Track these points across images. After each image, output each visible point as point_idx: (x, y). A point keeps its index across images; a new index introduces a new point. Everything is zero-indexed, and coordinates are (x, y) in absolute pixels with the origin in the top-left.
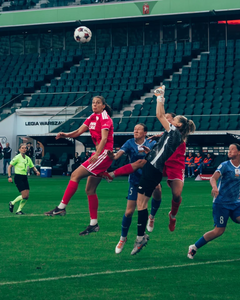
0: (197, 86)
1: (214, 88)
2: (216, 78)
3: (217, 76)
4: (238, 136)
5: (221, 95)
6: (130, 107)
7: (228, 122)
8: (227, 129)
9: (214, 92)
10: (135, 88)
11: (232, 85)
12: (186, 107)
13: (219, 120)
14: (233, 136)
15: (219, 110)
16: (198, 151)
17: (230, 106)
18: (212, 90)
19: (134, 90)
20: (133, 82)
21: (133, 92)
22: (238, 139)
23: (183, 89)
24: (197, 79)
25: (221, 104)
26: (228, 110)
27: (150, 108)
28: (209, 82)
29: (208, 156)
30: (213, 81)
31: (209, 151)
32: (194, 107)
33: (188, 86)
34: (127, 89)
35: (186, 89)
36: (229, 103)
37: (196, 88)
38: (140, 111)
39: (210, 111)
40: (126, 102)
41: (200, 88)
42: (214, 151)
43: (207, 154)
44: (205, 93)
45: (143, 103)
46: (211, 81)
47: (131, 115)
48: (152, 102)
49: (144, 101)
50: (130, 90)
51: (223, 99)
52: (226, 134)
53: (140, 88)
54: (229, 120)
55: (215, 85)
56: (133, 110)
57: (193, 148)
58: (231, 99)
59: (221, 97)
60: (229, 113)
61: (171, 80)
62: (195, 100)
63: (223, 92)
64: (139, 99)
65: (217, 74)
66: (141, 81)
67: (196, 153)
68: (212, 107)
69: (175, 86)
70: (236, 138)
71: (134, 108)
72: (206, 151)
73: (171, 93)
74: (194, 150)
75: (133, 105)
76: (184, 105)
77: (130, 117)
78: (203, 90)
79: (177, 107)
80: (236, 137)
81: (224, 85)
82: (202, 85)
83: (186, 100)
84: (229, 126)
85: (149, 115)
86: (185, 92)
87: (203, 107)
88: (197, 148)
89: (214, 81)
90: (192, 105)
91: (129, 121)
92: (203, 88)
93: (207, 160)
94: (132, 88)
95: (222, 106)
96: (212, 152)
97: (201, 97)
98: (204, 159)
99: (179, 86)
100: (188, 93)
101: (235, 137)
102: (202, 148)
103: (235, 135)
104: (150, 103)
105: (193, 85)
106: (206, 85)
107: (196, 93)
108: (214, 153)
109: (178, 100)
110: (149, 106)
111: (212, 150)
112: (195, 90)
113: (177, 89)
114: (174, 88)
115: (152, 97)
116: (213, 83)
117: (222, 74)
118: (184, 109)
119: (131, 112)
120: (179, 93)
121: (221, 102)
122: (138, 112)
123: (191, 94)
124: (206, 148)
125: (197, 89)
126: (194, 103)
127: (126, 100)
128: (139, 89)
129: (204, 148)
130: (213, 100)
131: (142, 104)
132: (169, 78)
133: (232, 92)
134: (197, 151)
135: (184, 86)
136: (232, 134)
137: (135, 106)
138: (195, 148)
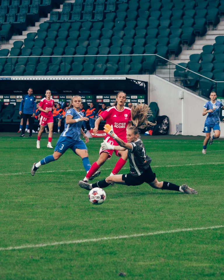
0: (93, 18)
1: (114, 21)
2: (117, 8)
3: (119, 6)
4: (141, 82)
5: (123, 29)
6: (9, 44)
7: (129, 63)
8: (128, 74)
9: (114, 26)
10: (16, 20)
11: (138, 17)
12: (78, 45)
13: (119, 61)
14: (135, 81)
15: (119, 49)
16: (91, 101)
17: (134, 44)
18: (112, 24)
19: (14, 23)
20: (13, 12)
21: (13, 25)
22: (140, 85)
23: (76, 21)
24: (94, 9)
25: (121, 41)
26: (129, 49)
27: (34, 46)
28: (108, 13)
29: (103, 107)
30: (113, 12)
31: (105, 101)
32: (89, 45)
33: (81, 18)
34: (5, 21)
35: (79, 22)
36: (132, 41)
37: (93, 20)
38: (21, 50)
39: (108, 49)
40: (4, 38)
41: (97, 20)
42: (111, 101)
43: (101, 104)
44: (103, 27)
45: (25, 40)
46: (111, 12)
47: (9, 54)
48: (36, 38)
49: (26, 37)
50: (9, 23)
51: (124, 35)
52: (125, 79)
53: (22, 20)
54: (131, 61)
55: (116, 17)
56: (12, 49)
57: (84, 97)
58: (135, 35)
59: (122, 33)
60: (132, 52)
61: (60, 10)
62: (90, 36)
63: (125, 26)
64: (21, 34)
65: (119, 4)
66: (24, 11)
67: (88, 103)
68: (110, 45)
69: (65, 18)
70: (138, 85)
71: (13, 46)
72: (100, 101)
73: (60, 27)
74: (86, 99)
75: (12, 42)
76: (76, 42)
77: (8, 57)
78: (100, 24)
79: (67, 45)
80: (138, 83)
81: (126, 17)
82: (99, 17)
83: (79, 36)
84: (130, 69)
85: (31, 54)
86: (77, 25)
87: (100, 45)
88: (89, 97)
89: (115, 12)
90: (86, 43)
91: (6, 62)
92: (100, 21)
93: (102, 111)
94: (11, 20)
95: (123, 44)
96: (109, 101)
97: (98, 32)
98: (98, 111)
99: (70, 18)
100: (81, 27)
101: (136, 83)
102: (96, 97)
103: (137, 81)
104: (34, 40)
105: (88, 17)
106: (104, 17)
107: (92, 27)
108: (111, 103)
109: (68, 36)
110: (32, 43)
111: (109, 100)
112: (90, 24)
113: (68, 22)
114: (65, 21)
115: (37, 32)
116: (113, 15)
117: (125, 3)
118: (75, 48)
119: (9, 50)
120: (70, 27)
121: (122, 39)
122: (18, 51)
123: (84, 28)
124: (101, 97)
125: (93, 22)
126: (88, 40)
127: (4, 35)
128: (21, 22)
129: (98, 97)
130: (113, 35)
131: (23, 41)
132: (59, 8)
133: (136, 26)
134: (89, 101)
135: (76, 18)
136: (133, 80)
137: (15, 44)
138: (87, 97)
